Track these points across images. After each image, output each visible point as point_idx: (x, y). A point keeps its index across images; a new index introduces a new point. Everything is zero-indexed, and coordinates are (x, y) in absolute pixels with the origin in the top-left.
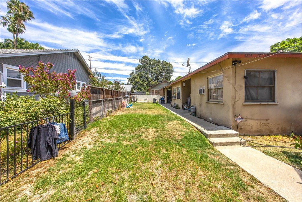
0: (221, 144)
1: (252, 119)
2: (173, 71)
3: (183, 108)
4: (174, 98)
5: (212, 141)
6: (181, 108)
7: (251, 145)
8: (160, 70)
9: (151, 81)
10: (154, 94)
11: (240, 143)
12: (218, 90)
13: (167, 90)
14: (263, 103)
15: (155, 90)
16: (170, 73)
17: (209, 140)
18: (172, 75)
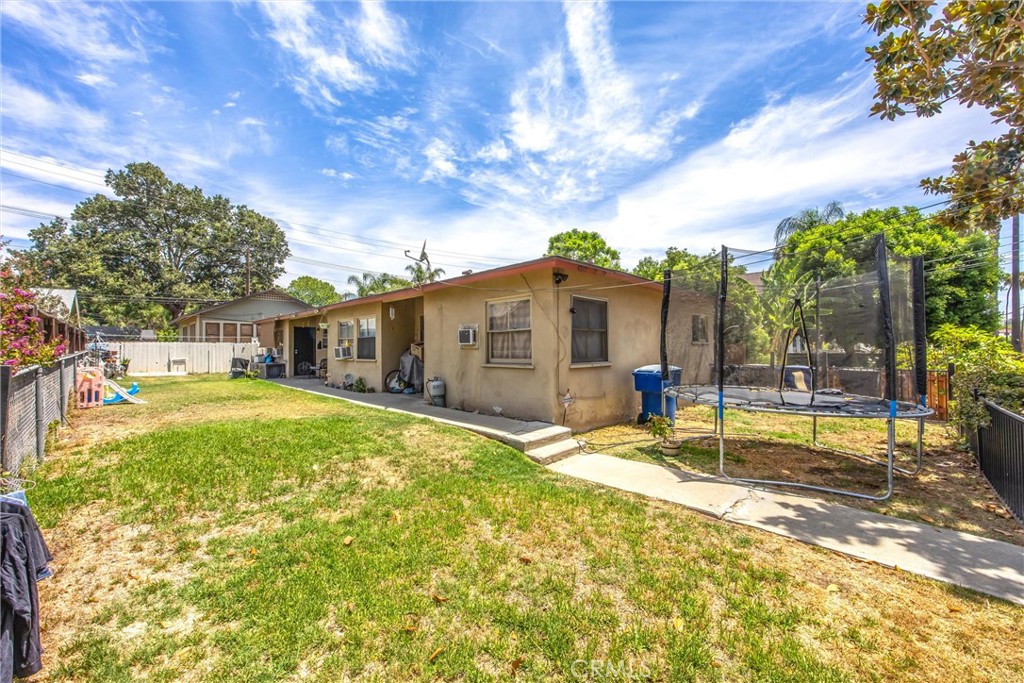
0: (554, 459)
1: (582, 398)
2: (286, 254)
3: (387, 389)
4: (344, 355)
5: (537, 457)
6: (379, 386)
7: (593, 449)
8: (226, 240)
9: (176, 283)
10: (218, 340)
11: (580, 448)
12: (516, 336)
13: (295, 328)
14: (595, 365)
15: (222, 323)
16: (271, 261)
17: (528, 456)
18: (282, 270)
